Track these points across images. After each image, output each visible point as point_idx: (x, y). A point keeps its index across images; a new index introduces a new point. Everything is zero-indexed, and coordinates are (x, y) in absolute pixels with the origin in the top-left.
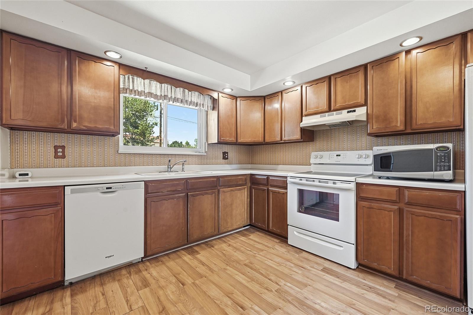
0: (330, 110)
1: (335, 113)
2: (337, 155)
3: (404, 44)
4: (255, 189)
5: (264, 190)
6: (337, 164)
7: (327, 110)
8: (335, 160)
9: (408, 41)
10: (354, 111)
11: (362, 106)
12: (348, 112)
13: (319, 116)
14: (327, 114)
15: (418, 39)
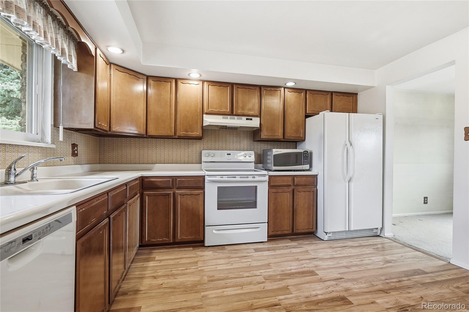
0: (232, 113)
1: (236, 117)
2: (228, 154)
3: (287, 84)
4: (149, 195)
5: (169, 195)
6: (230, 162)
7: (230, 113)
8: (226, 158)
9: (289, 83)
10: (251, 119)
11: (257, 116)
12: (247, 119)
13: (221, 117)
14: (229, 117)
15: (294, 84)
